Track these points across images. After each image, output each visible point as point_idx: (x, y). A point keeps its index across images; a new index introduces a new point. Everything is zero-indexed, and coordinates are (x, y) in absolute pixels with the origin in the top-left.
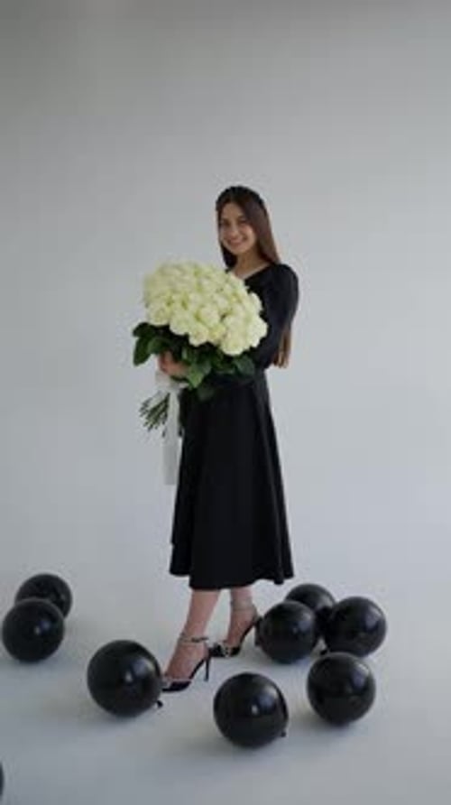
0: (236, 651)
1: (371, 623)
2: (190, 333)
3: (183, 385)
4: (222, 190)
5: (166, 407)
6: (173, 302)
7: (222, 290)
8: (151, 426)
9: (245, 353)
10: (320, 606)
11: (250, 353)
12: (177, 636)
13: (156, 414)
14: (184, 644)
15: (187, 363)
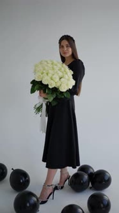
0: (62, 188)
1: (106, 178)
2: (49, 84)
3: (47, 101)
4: (61, 36)
5: (42, 107)
6: (43, 73)
7: (61, 69)
8: (37, 113)
9: (67, 91)
10: (89, 172)
11: (69, 91)
12: (43, 184)
13: (39, 109)
14: (45, 187)
15: (48, 94)
